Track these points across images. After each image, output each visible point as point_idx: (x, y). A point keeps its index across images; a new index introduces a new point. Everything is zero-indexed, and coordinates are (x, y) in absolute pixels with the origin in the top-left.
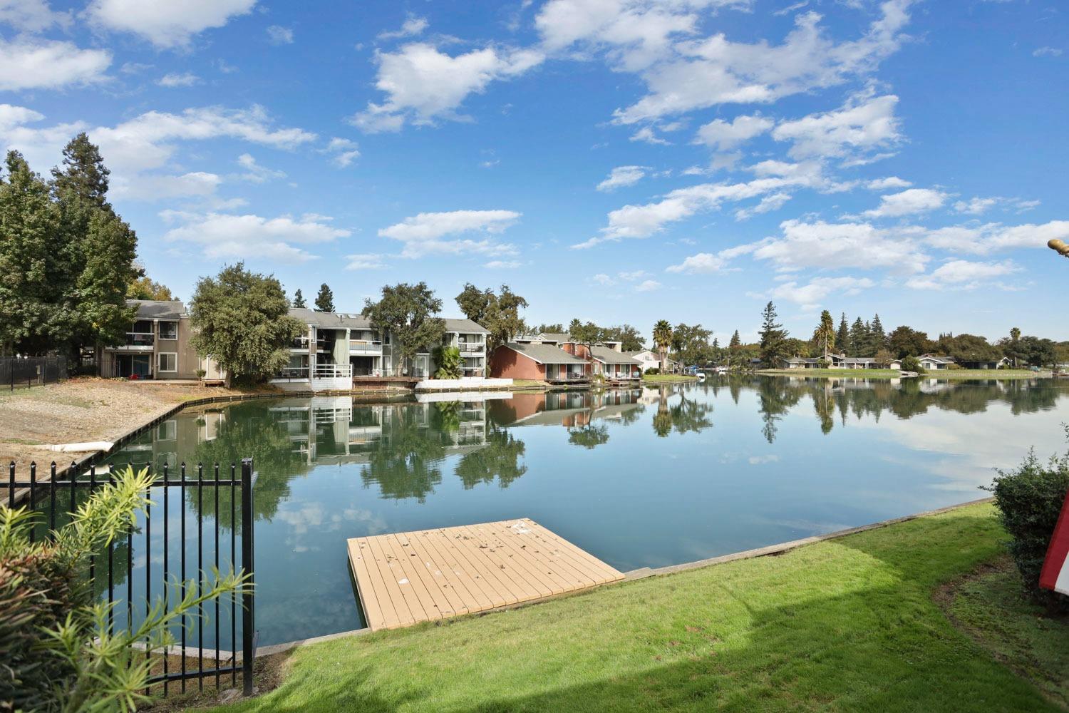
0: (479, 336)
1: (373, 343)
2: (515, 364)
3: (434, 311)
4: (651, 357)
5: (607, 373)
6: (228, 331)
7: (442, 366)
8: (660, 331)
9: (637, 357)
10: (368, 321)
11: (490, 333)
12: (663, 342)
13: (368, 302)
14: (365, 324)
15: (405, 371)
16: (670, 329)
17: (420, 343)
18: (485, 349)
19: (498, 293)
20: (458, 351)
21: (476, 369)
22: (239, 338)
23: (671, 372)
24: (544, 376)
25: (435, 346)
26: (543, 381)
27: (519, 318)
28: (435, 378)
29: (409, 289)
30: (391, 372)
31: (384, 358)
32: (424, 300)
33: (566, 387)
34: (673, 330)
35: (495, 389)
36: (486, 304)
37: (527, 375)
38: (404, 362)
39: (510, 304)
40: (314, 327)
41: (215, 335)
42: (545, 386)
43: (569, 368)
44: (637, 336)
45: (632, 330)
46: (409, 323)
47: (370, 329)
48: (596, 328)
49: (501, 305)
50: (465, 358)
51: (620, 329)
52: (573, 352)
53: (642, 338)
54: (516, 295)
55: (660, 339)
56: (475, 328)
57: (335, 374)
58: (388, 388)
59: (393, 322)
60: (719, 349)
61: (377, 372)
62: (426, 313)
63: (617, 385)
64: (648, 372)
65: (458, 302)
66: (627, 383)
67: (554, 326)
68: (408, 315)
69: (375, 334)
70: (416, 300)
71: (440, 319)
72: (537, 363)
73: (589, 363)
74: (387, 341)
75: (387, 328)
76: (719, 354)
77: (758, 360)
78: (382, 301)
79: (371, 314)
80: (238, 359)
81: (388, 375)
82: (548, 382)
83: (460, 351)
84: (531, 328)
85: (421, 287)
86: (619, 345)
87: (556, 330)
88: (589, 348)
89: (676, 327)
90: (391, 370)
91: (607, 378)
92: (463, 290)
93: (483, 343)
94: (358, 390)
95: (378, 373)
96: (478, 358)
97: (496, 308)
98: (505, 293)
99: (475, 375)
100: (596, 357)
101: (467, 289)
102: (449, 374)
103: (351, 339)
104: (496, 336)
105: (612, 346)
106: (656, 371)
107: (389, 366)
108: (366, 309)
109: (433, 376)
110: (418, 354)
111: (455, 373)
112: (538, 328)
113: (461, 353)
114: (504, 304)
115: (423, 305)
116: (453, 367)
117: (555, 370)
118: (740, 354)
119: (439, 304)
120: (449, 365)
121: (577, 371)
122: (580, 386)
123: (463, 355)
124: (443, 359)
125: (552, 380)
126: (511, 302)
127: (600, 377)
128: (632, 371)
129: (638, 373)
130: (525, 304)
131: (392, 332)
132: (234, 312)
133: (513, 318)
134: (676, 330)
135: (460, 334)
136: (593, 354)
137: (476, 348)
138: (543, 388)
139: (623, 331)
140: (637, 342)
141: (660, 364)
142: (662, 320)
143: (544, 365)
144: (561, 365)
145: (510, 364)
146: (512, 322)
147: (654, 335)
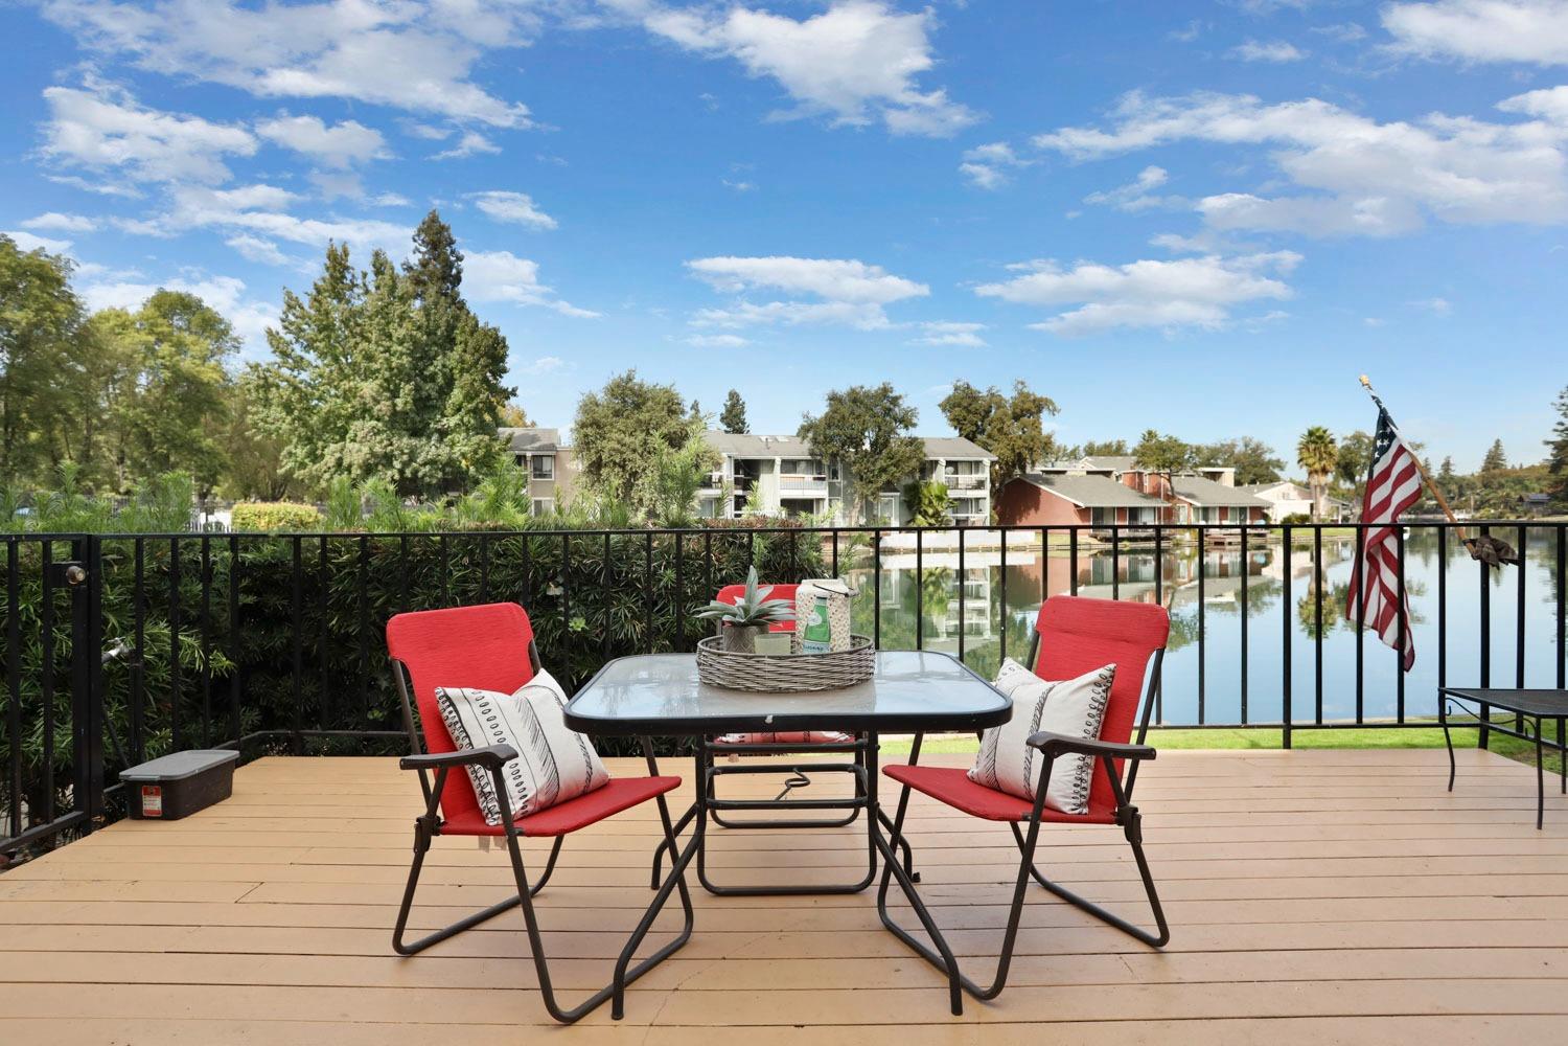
0: (978, 463)
1: (815, 479)
2: (1037, 509)
3: (906, 427)
4: (1294, 494)
5: (1203, 522)
6: (620, 466)
7: (920, 513)
8: (1312, 446)
9: (1263, 495)
10: (807, 445)
11: (996, 459)
12: (1317, 466)
13: (806, 416)
14: (802, 450)
15: (863, 521)
16: (1332, 441)
17: (884, 477)
18: (988, 485)
19: (1008, 394)
20: (944, 489)
22: (634, 474)
25: (909, 481)
26: (1087, 536)
27: (1044, 432)
28: (908, 531)
29: (867, 395)
31: (830, 500)
32: (890, 410)
33: (1129, 544)
34: (1339, 444)
36: (988, 412)
38: (861, 507)
39: (1028, 410)
40: (730, 457)
41: (604, 472)
42: (1090, 543)
43: (1134, 512)
44: (1267, 457)
45: (1258, 447)
46: (867, 446)
47: (809, 457)
48: (1180, 445)
49: (1014, 413)
50: (956, 500)
51: (1234, 446)
52: (1141, 484)
53: (1278, 461)
54: (1038, 395)
55: (1310, 461)
56: (971, 451)
59: (843, 445)
60: (1452, 478)
62: (893, 431)
63: (1222, 544)
64: (1286, 523)
65: (944, 410)
67: (1110, 444)
68: (866, 434)
69: (815, 464)
70: (878, 410)
71: (916, 439)
72: (1076, 506)
73: (1169, 505)
74: (835, 474)
75: (834, 456)
76: (1454, 487)
77: (1543, 497)
78: (827, 414)
79: (810, 435)
80: (633, 504)
82: (1096, 537)
83: (948, 488)
84: (1070, 448)
85: (885, 391)
86: (1229, 474)
87: (1116, 450)
88: (1169, 480)
89: (1345, 439)
92: (951, 392)
93: (985, 475)
96: (977, 500)
97: (1005, 418)
98: (1021, 393)
99: (973, 526)
100: (1183, 495)
101: (956, 389)
102: (931, 525)
103: (782, 472)
104: (1007, 463)
105: (1215, 476)
106: (1303, 520)
108: (803, 427)
109: (906, 527)
110: (881, 494)
111: (939, 523)
112: (1081, 448)
113: (949, 492)
114: (1018, 411)
115: (888, 418)
116: (936, 514)
117: (1108, 518)
118: (1501, 486)
119: (912, 415)
120: (931, 511)
121: (1148, 519)
123: (952, 494)
124: (920, 501)
126: (1029, 408)
128: (1252, 519)
129: (1263, 522)
130: (1055, 410)
131: (842, 460)
132: (628, 440)
133: (1033, 433)
134: (1345, 443)
135: (947, 462)
136: (1176, 489)
137: (974, 482)
138: (1087, 547)
139: (1240, 449)
140: (1268, 468)
141: (1312, 506)
142: (1316, 426)
143: (1088, 509)
144: (1119, 509)
145: (1030, 509)
146: (1032, 440)
147: (1301, 453)
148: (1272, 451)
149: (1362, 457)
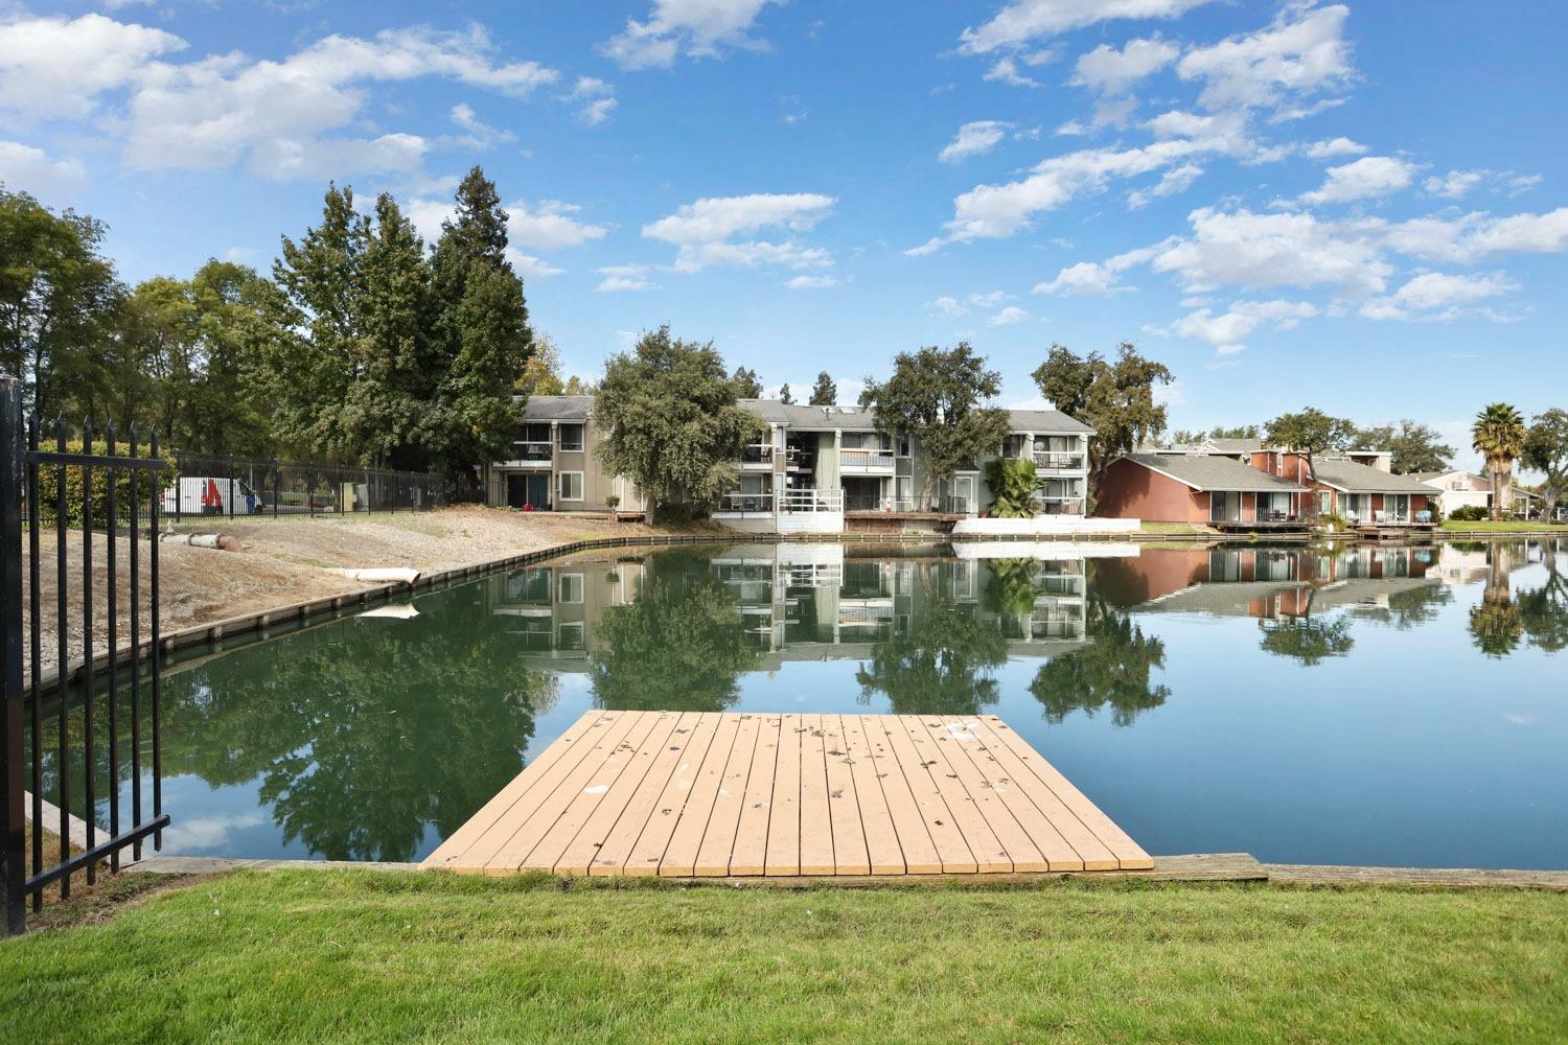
0: (1074, 438)
1: (882, 454)
2: (1146, 493)
3: (987, 395)
4: (1466, 484)
5: (1351, 514)
6: (644, 433)
7: (1004, 495)
8: (1492, 427)
9: (1428, 483)
10: (870, 416)
11: (1095, 433)
12: (1498, 451)
13: (869, 381)
14: (866, 420)
15: (936, 503)
16: (1518, 421)
17: (960, 452)
18: (1086, 463)
19: (1112, 359)
20: (1032, 467)
21: (1066, 499)
22: (661, 443)
23: (1521, 517)
24: (1207, 515)
25: (991, 458)
26: (1204, 525)
27: (1155, 404)
28: (990, 515)
29: (941, 358)
30: (910, 504)
31: (898, 481)
32: (968, 375)
33: (1256, 537)
34: (1528, 424)
35: (1104, 538)
36: (1089, 381)
37: (1170, 514)
38: (934, 486)
39: (1136, 378)
40: (780, 428)
42: (1207, 534)
43: (1264, 499)
44: (1431, 443)
45: (1421, 431)
46: (941, 417)
47: (874, 430)
48: (1323, 419)
49: (1119, 382)
50: (1045, 480)
51: (1391, 429)
52: (1273, 466)
53: (1446, 447)
54: (1148, 361)
55: (1489, 444)
56: (1068, 425)
57: (815, 506)
58: (905, 530)
59: (912, 415)
61: (887, 504)
62: (971, 399)
63: (1375, 537)
64: (1458, 515)
65: (1037, 381)
66: (1400, 532)
68: (941, 402)
69: (880, 437)
70: (953, 376)
71: (998, 410)
72: (1192, 489)
73: (1308, 490)
74: (905, 451)
75: (903, 427)
78: (894, 379)
79: (874, 403)
80: (660, 476)
81: (907, 509)
82: (1215, 527)
83: (1037, 466)
85: (962, 353)
86: (1385, 461)
88: (1309, 461)
89: (1536, 417)
90: (911, 501)
91: (1350, 522)
92: (1046, 358)
93: (1082, 451)
94: (853, 533)
95: (888, 506)
96: (1072, 480)
97: (1108, 388)
98: (1128, 358)
99: (1066, 511)
100: (1325, 479)
101: (1052, 355)
102: (1016, 509)
103: (843, 447)
104: (1109, 439)
105: (1367, 460)
106: (1479, 514)
107: (907, 493)
108: (865, 393)
109: (987, 512)
110: (957, 472)
111: (1024, 506)
113: (1037, 471)
114: (1124, 379)
115: (966, 384)
116: (1022, 497)
117: (1231, 504)
119: (995, 381)
120: (1015, 493)
121: (1281, 506)
122: (1287, 537)
123: (1041, 473)
124: (1003, 482)
125: (1223, 523)
126: (1138, 375)
127: (1333, 519)
128: (1414, 509)
129: (1428, 514)
130: (1168, 377)
131: (912, 432)
132: (654, 403)
133: (1141, 404)
134: (1535, 423)
135: (1036, 437)
136: (1318, 472)
137: (1069, 461)
138: (1205, 538)
139: (1398, 433)
140: (1432, 456)
141: (1490, 498)
142: (1498, 402)
143: (1206, 493)
144: (1245, 493)
145: (1137, 493)
146: (1139, 412)
147: (1477, 436)
148: (1438, 436)
149: (1559, 438)
